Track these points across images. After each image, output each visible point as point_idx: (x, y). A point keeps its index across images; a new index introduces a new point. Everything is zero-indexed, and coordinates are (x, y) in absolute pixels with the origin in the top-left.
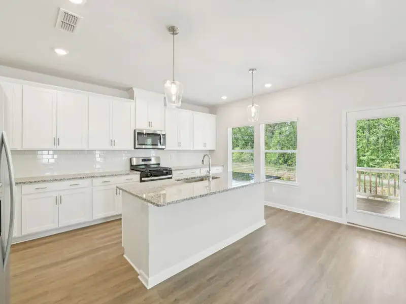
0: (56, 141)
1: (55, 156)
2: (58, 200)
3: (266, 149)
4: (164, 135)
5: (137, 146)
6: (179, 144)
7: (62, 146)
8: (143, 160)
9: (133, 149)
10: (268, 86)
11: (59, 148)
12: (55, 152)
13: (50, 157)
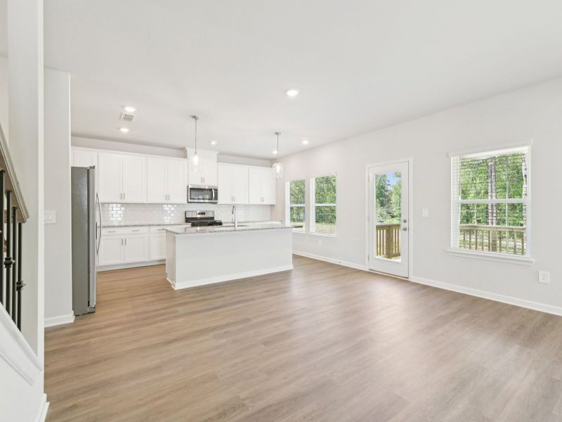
0: (122, 196)
1: (123, 209)
2: (124, 242)
3: (316, 203)
4: (216, 190)
5: (189, 201)
6: (233, 199)
7: (127, 200)
8: (199, 214)
9: (186, 202)
10: (305, 142)
11: (124, 202)
12: (122, 204)
13: (118, 209)
